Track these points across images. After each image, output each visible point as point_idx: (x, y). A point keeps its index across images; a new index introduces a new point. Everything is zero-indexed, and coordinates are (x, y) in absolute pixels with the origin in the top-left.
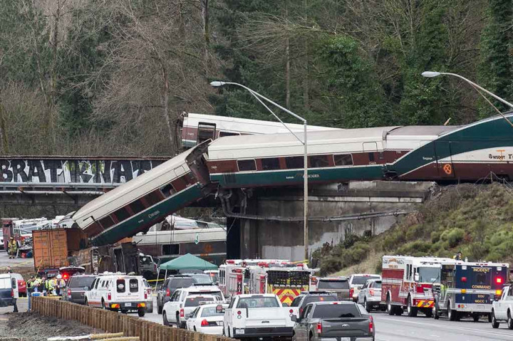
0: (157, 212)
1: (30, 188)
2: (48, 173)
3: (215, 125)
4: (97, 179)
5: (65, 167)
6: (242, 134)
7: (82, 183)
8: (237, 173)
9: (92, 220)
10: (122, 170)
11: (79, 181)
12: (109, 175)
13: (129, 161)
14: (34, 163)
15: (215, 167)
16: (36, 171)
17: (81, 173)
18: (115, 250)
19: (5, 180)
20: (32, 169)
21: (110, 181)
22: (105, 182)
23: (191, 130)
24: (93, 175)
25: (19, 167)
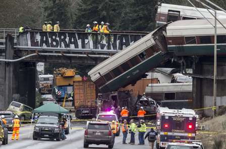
0: (138, 71)
1: (69, 52)
2: (80, 42)
3: (179, 12)
4: (109, 48)
5: (90, 38)
6: (198, 19)
7: (100, 49)
8: (184, 45)
9: (99, 75)
10: (124, 41)
11: (98, 48)
12: (116, 45)
13: (128, 35)
14: (72, 35)
15: (171, 41)
16: (73, 40)
17: (99, 43)
18: (112, 96)
19: (55, 46)
20: (70, 40)
21: (116, 49)
22: (114, 49)
23: (163, 15)
24: (107, 44)
25: (62, 37)
